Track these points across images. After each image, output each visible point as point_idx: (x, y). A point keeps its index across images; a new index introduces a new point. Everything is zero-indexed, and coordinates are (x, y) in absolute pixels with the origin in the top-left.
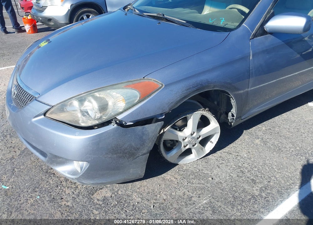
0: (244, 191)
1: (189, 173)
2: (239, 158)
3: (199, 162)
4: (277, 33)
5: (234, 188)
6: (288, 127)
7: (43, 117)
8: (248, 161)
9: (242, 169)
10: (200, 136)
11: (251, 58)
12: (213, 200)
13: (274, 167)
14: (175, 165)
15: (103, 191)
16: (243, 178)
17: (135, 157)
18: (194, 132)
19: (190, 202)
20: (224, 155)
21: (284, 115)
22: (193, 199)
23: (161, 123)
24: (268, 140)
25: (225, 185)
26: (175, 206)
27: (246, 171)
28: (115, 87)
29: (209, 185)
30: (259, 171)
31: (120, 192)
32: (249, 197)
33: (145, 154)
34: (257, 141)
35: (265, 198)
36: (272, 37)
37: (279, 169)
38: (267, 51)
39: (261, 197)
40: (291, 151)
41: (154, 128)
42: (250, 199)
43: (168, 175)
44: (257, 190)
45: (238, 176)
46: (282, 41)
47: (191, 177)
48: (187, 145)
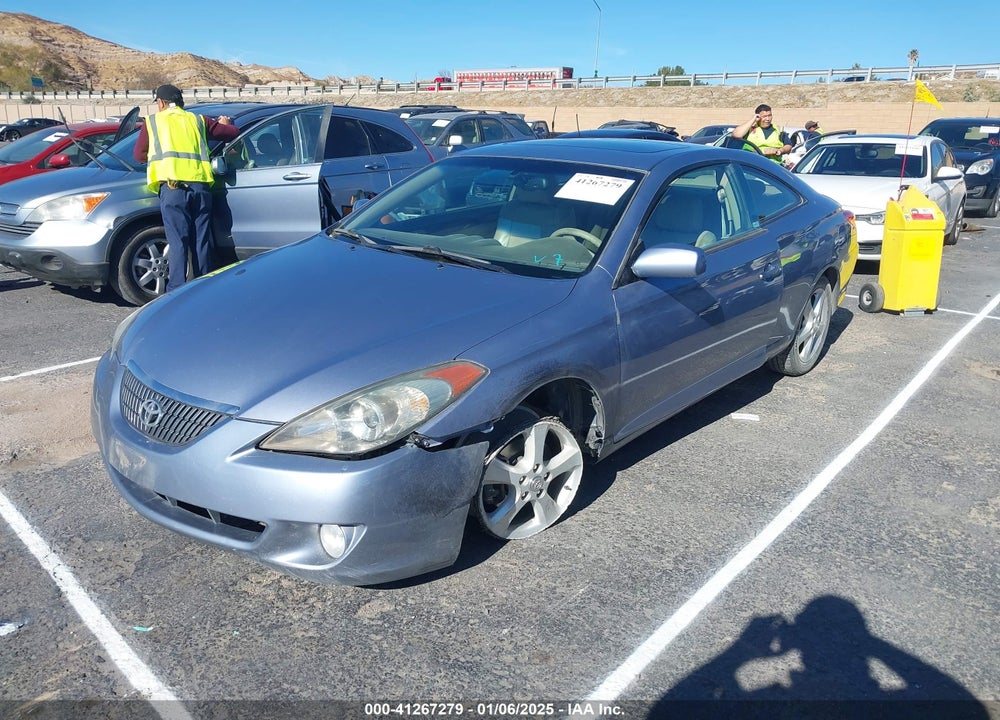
0: (646, 566)
1: (536, 554)
2: (623, 518)
3: (550, 532)
4: (655, 278)
5: (628, 565)
6: (702, 459)
7: (253, 450)
8: (642, 520)
9: (633, 535)
10: (548, 474)
11: (618, 322)
12: (595, 587)
13: (691, 525)
14: (504, 542)
15: (375, 603)
16: (640, 548)
17: (448, 511)
18: (538, 465)
19: (555, 596)
20: (593, 517)
21: (690, 439)
22: (558, 590)
23: (486, 444)
24: (669, 484)
25: (609, 562)
26: (528, 604)
27: (643, 536)
28: (407, 377)
29: (580, 566)
30: (666, 533)
31: (410, 601)
32: (657, 574)
33: (463, 504)
34: (649, 488)
35: (686, 571)
36: (646, 284)
37: (700, 527)
38: (642, 309)
39: (680, 570)
40: (714, 498)
41: (475, 452)
42: (660, 577)
43: (497, 560)
44: (668, 562)
45: (629, 546)
46: (665, 291)
47: (542, 558)
48: (526, 493)
